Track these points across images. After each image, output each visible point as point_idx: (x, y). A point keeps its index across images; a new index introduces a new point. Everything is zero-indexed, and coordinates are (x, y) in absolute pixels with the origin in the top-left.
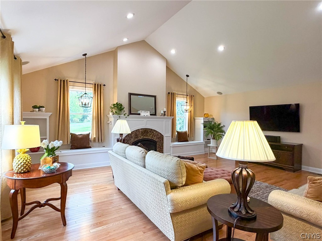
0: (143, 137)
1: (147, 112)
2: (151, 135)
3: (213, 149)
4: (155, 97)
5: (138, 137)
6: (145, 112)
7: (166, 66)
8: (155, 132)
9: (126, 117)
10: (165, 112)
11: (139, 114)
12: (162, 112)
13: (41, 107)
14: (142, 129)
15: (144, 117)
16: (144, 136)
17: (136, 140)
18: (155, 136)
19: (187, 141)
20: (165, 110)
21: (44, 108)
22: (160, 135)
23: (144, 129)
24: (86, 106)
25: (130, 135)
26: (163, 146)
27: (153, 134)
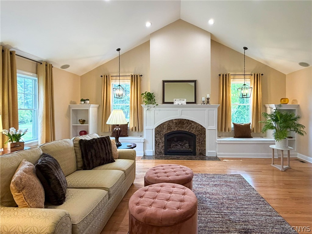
0: (178, 129)
1: (183, 100)
2: (189, 127)
3: (298, 154)
4: (195, 81)
5: (171, 128)
6: (180, 100)
7: (211, 39)
8: (193, 124)
9: (154, 107)
10: (208, 99)
11: (173, 103)
12: (204, 99)
13: (86, 100)
14: (176, 119)
15: (178, 106)
16: (179, 127)
17: (168, 132)
18: (193, 128)
19: (250, 137)
20: (208, 96)
21: (89, 101)
22: (200, 127)
23: (178, 119)
24: (120, 97)
25: (162, 126)
26: (205, 141)
27: (190, 125)
